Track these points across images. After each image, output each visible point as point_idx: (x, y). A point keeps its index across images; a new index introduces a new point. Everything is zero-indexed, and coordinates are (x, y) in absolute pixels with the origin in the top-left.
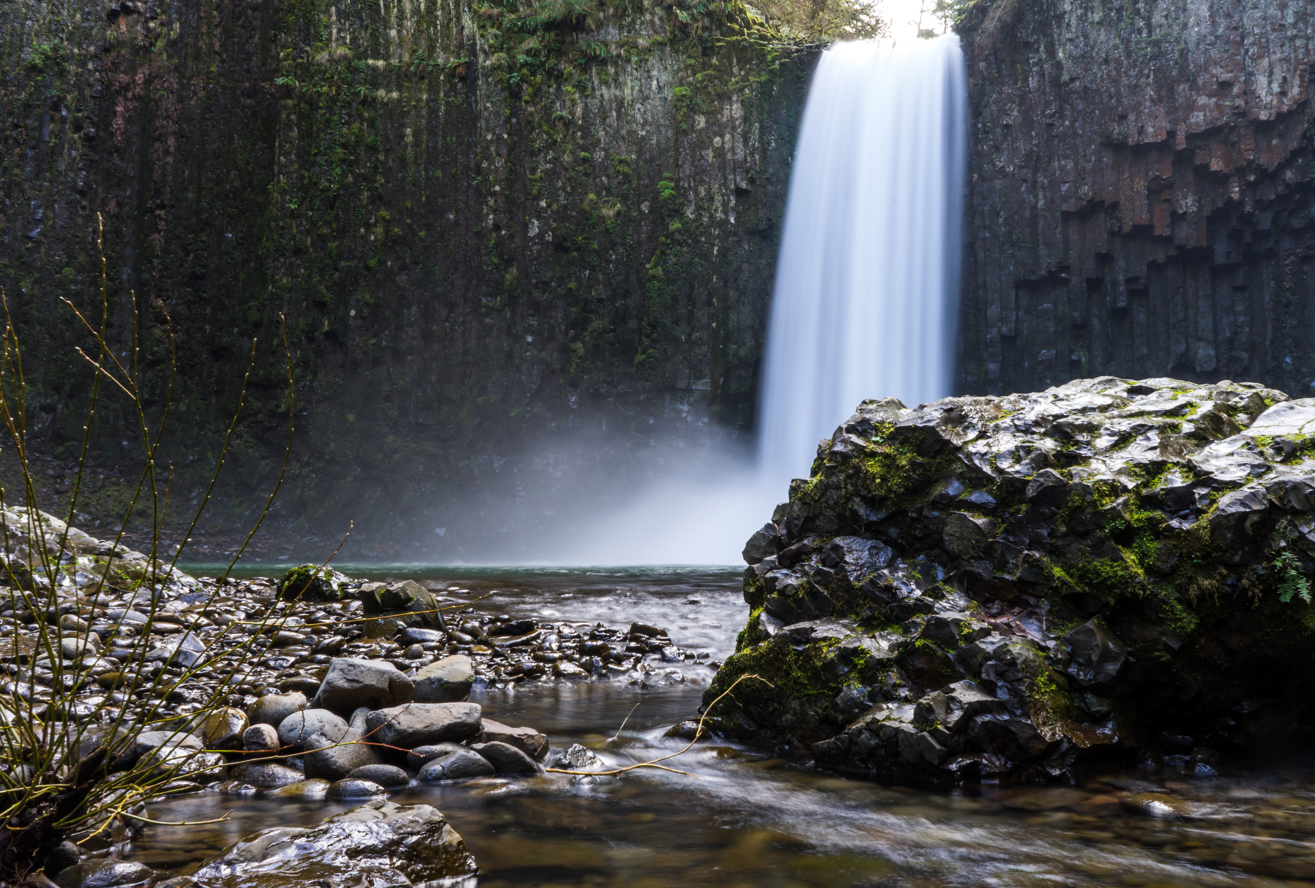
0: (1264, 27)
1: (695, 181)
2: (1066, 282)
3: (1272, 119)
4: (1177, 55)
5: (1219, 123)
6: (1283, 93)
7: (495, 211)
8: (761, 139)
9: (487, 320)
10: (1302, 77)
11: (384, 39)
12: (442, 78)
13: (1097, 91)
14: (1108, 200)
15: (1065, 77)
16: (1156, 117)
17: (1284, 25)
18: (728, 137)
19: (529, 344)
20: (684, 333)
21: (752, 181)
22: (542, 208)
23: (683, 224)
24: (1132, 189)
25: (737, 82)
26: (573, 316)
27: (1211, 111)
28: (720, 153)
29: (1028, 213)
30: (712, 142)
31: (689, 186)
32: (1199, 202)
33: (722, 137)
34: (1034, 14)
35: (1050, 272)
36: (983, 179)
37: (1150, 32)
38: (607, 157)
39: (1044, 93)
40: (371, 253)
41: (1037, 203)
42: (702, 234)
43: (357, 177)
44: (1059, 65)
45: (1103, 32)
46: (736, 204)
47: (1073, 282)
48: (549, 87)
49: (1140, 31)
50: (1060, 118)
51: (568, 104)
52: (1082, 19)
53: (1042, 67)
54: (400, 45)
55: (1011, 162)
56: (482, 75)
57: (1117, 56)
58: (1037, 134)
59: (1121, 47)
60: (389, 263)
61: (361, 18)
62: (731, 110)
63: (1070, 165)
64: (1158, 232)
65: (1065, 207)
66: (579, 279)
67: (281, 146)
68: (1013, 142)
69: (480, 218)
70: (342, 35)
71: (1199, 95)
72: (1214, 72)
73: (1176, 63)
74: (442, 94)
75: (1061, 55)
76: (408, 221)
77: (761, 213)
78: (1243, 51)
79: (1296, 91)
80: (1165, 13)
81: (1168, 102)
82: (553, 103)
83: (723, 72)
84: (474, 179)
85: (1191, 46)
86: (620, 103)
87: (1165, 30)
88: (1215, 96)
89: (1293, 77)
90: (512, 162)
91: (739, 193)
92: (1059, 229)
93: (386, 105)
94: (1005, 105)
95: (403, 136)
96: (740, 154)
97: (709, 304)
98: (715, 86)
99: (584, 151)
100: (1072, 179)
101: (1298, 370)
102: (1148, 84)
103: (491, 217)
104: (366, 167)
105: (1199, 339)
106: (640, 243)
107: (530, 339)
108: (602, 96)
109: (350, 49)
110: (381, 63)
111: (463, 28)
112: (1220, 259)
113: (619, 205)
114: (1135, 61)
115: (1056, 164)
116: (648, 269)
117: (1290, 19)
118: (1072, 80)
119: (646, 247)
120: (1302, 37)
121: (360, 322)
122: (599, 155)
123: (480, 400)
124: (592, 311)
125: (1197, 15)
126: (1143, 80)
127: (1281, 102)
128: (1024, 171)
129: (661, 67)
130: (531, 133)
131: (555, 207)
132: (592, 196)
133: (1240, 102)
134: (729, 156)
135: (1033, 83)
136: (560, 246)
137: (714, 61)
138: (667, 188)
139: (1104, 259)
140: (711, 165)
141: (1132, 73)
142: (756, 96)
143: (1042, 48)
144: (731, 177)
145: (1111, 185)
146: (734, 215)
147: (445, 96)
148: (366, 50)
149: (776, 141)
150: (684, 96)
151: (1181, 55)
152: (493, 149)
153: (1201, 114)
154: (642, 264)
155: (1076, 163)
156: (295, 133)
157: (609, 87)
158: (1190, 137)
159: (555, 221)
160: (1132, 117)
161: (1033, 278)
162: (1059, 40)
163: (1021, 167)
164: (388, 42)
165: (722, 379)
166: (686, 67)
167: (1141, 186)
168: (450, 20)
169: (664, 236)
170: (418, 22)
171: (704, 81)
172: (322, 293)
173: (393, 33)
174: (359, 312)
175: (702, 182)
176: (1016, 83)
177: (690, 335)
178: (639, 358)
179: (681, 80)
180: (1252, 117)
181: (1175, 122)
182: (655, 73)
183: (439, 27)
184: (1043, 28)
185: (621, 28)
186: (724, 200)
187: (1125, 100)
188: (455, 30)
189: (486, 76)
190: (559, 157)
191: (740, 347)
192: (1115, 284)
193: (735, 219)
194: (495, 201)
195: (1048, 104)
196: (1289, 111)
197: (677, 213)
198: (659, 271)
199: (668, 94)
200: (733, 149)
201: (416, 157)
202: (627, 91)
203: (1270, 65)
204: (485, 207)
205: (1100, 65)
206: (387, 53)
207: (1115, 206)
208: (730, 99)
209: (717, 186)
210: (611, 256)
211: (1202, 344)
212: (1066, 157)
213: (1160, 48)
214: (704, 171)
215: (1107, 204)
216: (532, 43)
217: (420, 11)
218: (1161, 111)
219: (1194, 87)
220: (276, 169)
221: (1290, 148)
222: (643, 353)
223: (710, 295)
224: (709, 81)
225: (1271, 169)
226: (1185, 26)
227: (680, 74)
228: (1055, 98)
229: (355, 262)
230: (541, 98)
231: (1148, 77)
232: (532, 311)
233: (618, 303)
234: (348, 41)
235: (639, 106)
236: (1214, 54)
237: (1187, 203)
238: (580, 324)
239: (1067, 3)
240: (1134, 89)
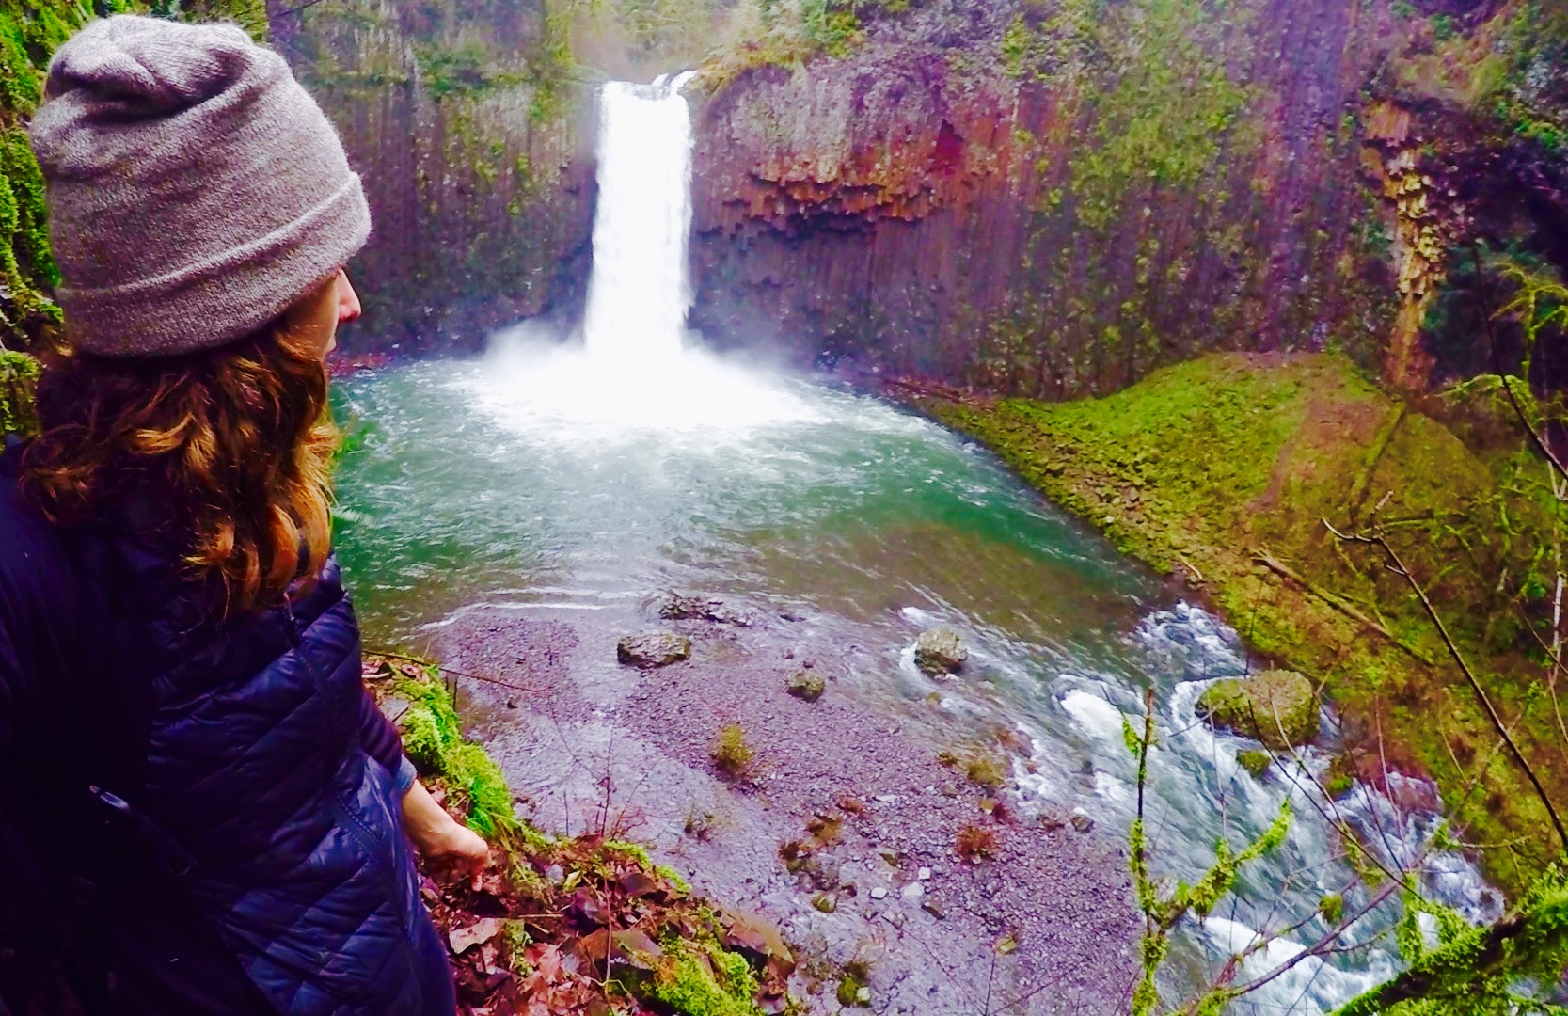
0: (826, 142)
1: (539, 161)
2: (721, 235)
3: (823, 183)
5: (801, 179)
6: (829, 173)
7: (424, 169)
10: (838, 168)
11: (357, 59)
12: (392, 85)
13: (748, 148)
14: (746, 200)
15: (734, 137)
16: (774, 169)
17: (834, 143)
19: (443, 245)
20: (530, 244)
21: (569, 163)
22: (452, 168)
23: (532, 184)
24: (757, 198)
25: (565, 107)
26: (468, 230)
27: (798, 173)
28: (552, 146)
29: (708, 200)
30: (549, 139)
31: (536, 163)
32: (786, 210)
34: (726, 103)
35: (715, 229)
37: (777, 128)
38: (488, 140)
41: (713, 195)
42: (541, 190)
44: (732, 130)
45: (755, 121)
46: (560, 175)
47: (724, 234)
48: (457, 97)
49: (773, 127)
51: (468, 108)
52: (746, 112)
53: (723, 128)
54: (367, 63)
56: (418, 87)
57: (760, 135)
58: (716, 161)
59: (763, 131)
62: (561, 122)
63: (730, 179)
64: (766, 219)
65: (725, 199)
66: (473, 211)
68: (704, 162)
69: (416, 172)
71: (794, 164)
72: (802, 156)
73: (787, 147)
74: (392, 95)
75: (733, 125)
77: (573, 180)
78: (816, 150)
79: (834, 173)
80: (785, 122)
81: (780, 163)
82: (459, 107)
83: (558, 100)
84: (412, 149)
85: (795, 141)
86: (497, 110)
87: (784, 130)
88: (801, 167)
89: (834, 167)
90: (434, 140)
91: (562, 168)
92: (722, 209)
93: (358, 99)
95: (367, 118)
96: (564, 148)
97: (544, 228)
98: (553, 109)
99: (476, 136)
100: (730, 186)
102: (773, 152)
103: (422, 171)
106: (506, 191)
107: (444, 242)
108: (487, 104)
109: (339, 66)
110: (355, 74)
111: (406, 56)
112: (789, 235)
113: (495, 169)
114: (769, 140)
115: (724, 177)
116: (511, 207)
117: (838, 142)
118: (737, 139)
119: (509, 193)
120: (841, 150)
122: (484, 139)
124: (479, 228)
125: (800, 128)
126: (771, 150)
127: (828, 177)
128: (709, 179)
129: (523, 92)
130: (447, 125)
131: (459, 168)
132: (480, 163)
133: (811, 172)
134: (559, 149)
136: (461, 190)
137: (553, 94)
138: (523, 162)
139: (739, 226)
140: (548, 152)
141: (766, 145)
144: (559, 159)
145: (748, 194)
146: (559, 179)
147: (394, 96)
148: (346, 66)
150: (535, 111)
151: (789, 144)
152: (424, 132)
153: (794, 173)
154: (507, 202)
155: (733, 179)
157: (491, 100)
158: (787, 182)
159: (459, 176)
160: (763, 166)
161: (705, 231)
162: (734, 118)
164: (360, 61)
166: (537, 95)
167: (761, 197)
168: (398, 51)
169: (520, 189)
170: (378, 50)
171: (547, 105)
173: (363, 56)
175: (542, 161)
176: (709, 133)
177: (533, 245)
178: (505, 256)
179: (534, 102)
180: (815, 180)
181: (782, 173)
182: (519, 95)
183: (391, 54)
184: (727, 110)
185: (499, 65)
186: (555, 173)
187: (761, 157)
188: (401, 57)
189: (420, 88)
190: (462, 139)
192: (742, 238)
193: (560, 182)
194: (425, 162)
196: (830, 181)
197: (529, 177)
198: (517, 210)
199: (525, 107)
202: (502, 103)
203: (826, 159)
204: (418, 166)
205: (752, 136)
206: (359, 68)
207: (748, 204)
208: (561, 116)
209: (551, 164)
210: (489, 197)
212: (728, 175)
213: (781, 137)
214: (544, 155)
215: (745, 202)
217: (380, 43)
218: (777, 166)
219: (793, 160)
221: (827, 197)
222: (508, 254)
223: (544, 224)
224: (550, 105)
225: (818, 203)
226: (793, 131)
227: (533, 99)
228: (728, 145)
230: (453, 104)
231: (773, 149)
232: (445, 227)
233: (493, 225)
235: (508, 112)
236: (804, 148)
237: (781, 209)
238: (473, 235)
239: (741, 102)
240: (766, 153)
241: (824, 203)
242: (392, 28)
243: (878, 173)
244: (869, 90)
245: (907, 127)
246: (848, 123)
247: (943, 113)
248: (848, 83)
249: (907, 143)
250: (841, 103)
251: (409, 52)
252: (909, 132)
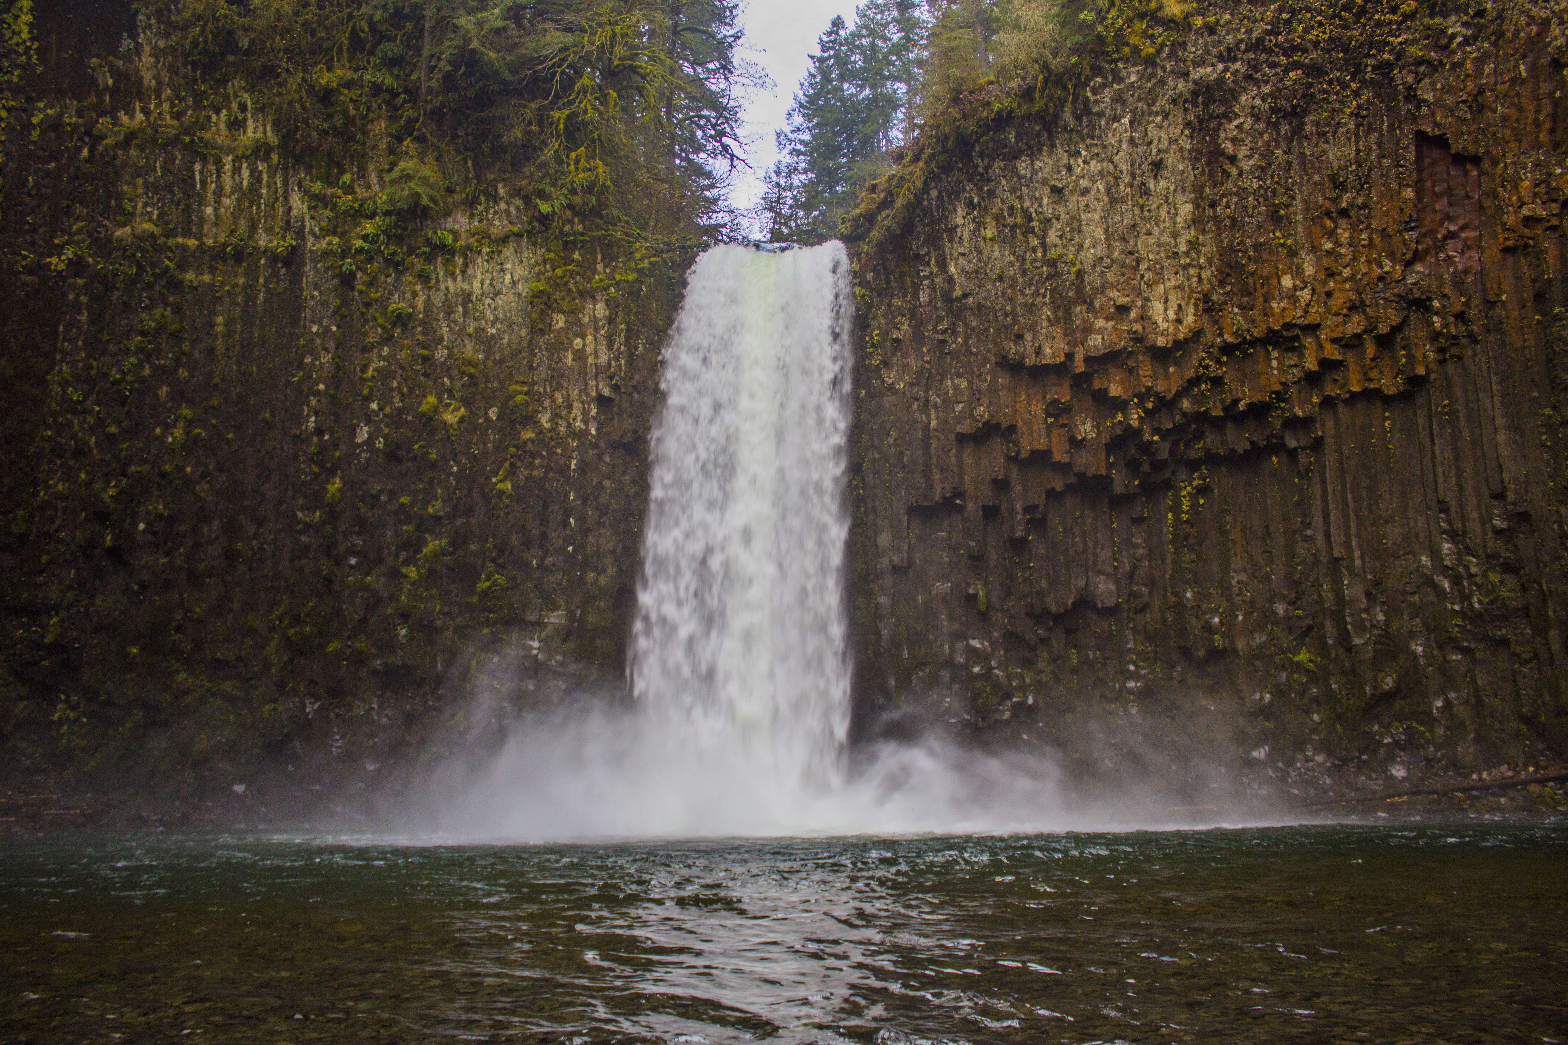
0: (1158, 253)
1: (551, 386)
2: (961, 509)
3: (1169, 346)
4: (1073, 277)
5: (1118, 347)
6: (1179, 321)
7: (317, 414)
8: (627, 343)
9: (303, 538)
10: (1196, 305)
11: (198, 217)
12: (263, 262)
13: (992, 309)
14: (1005, 423)
15: (957, 293)
16: (1054, 338)
17: (1177, 253)
18: (590, 338)
19: (352, 567)
20: (535, 557)
21: (616, 388)
22: (374, 411)
23: (537, 434)
24: (1030, 412)
25: (601, 280)
26: (405, 535)
27: (1110, 335)
28: (580, 356)
29: (919, 434)
30: (571, 343)
31: (545, 392)
32: (1098, 429)
33: (583, 337)
34: (925, 225)
35: (944, 498)
36: (870, 395)
37: (1045, 251)
38: (449, 356)
39: (936, 308)
40: (167, 457)
41: (929, 423)
42: (558, 445)
43: (155, 369)
44: (950, 280)
45: (996, 248)
46: (598, 413)
47: (969, 509)
48: (387, 276)
49: (1034, 250)
50: (952, 334)
51: (408, 296)
52: (975, 233)
53: (933, 281)
54: (216, 224)
55: (901, 378)
56: (311, 260)
57: (1012, 273)
58: (928, 351)
59: (1017, 264)
60: (189, 469)
61: (171, 192)
62: (595, 309)
63: (964, 384)
64: (1056, 458)
65: (959, 429)
66: (413, 493)
67: (66, 331)
68: (903, 357)
69: (299, 420)
70: (149, 209)
71: (1096, 318)
72: (1111, 295)
73: (1073, 284)
74: (262, 280)
75: (952, 269)
76: (214, 421)
77: (626, 425)
78: (1138, 277)
79: (1190, 319)
80: (1059, 233)
81: (1065, 323)
82: (391, 293)
83: (588, 268)
84: (294, 376)
85: (1087, 268)
86: (467, 298)
87: (1059, 251)
88: (1112, 319)
89: (1187, 304)
90: (339, 357)
91: (601, 400)
92: (954, 451)
93: (196, 288)
94: (895, 317)
95: (212, 325)
96: (603, 359)
97: (566, 524)
98: (577, 282)
99: (424, 348)
100: (966, 399)
101: (1199, 607)
102: (1045, 304)
103: (313, 419)
104: (167, 358)
105: (1100, 573)
106: (485, 454)
107: (353, 561)
108: (447, 288)
109: (157, 225)
110: (192, 243)
111: (290, 208)
112: (1118, 488)
113: (463, 409)
114: (1031, 279)
115: (949, 382)
116: (496, 484)
117: (1183, 248)
118: (965, 296)
119: (493, 458)
120: (1194, 266)
121: (150, 538)
122: (441, 354)
123: (291, 632)
124: (428, 531)
125: (1093, 237)
126: (1039, 299)
127: (1177, 330)
128: (916, 389)
129: (516, 260)
130: (364, 326)
131: (388, 410)
132: (432, 399)
133: (1137, 327)
134: (591, 360)
135: (924, 297)
136: (393, 455)
137: (576, 256)
138: (520, 393)
139: (1001, 485)
140: (571, 368)
141: (1027, 292)
142: (623, 295)
143: (933, 262)
144: (593, 383)
145: (1007, 407)
146: (596, 425)
147: (265, 282)
148: (175, 229)
149: (644, 345)
150: (542, 291)
151: (1077, 276)
152: (318, 341)
153: (1099, 337)
154: (488, 478)
155: (970, 383)
156: (84, 317)
157: (455, 279)
158: (1088, 360)
159: (387, 426)
160: (1028, 337)
161: (926, 504)
162: (951, 254)
163: (912, 385)
164: (202, 220)
165: (579, 612)
166: (545, 261)
167: (1038, 408)
168: (277, 199)
169: (515, 446)
170: (239, 200)
171: (565, 276)
172: (105, 503)
173: (209, 211)
174: (149, 524)
175: (560, 387)
176: (905, 295)
177: (542, 559)
178: (483, 585)
179: (538, 274)
180: (1149, 343)
181: (1073, 344)
182: (509, 266)
183: (263, 206)
184: (934, 241)
185: (471, 216)
186: (584, 408)
187: (1021, 319)
188: (281, 210)
189: (314, 261)
190: (395, 355)
191: (599, 574)
192: (1012, 512)
193: (597, 430)
194: (319, 401)
195: (940, 319)
196: (1185, 339)
197: (530, 421)
198: (509, 486)
199: (524, 289)
200: (596, 353)
201: (227, 349)
202: (476, 285)
203: (1165, 292)
204: (305, 408)
205: (994, 282)
206: (201, 233)
207: (1012, 429)
208: (593, 297)
209: (576, 392)
210: (452, 467)
211: (1102, 577)
212: (959, 376)
213: (1056, 267)
214: (562, 375)
215: (1003, 427)
216: (369, 227)
217: (241, 188)
218: (1058, 331)
219: (1091, 308)
220: (58, 357)
221: (1187, 377)
222: (487, 580)
223: (567, 516)
224: (571, 277)
225: (1169, 397)
226: (1080, 247)
227: (537, 269)
228: (947, 314)
229: (148, 467)
230: (378, 287)
231: (1044, 296)
232: (357, 529)
233: (459, 522)
234: (155, 217)
235: (488, 301)
236: (1110, 277)
237: (1086, 429)
238: (414, 545)
239: (959, 217)
240: (1031, 308)
241: (1184, 391)
242: (267, 159)
243: (1292, 298)
244: (1228, 116)
245: (1333, 178)
246: (1197, 206)
247: (1414, 118)
248: (1178, 116)
249: (1344, 213)
250: (1170, 160)
251: (298, 204)
252: (1340, 186)
